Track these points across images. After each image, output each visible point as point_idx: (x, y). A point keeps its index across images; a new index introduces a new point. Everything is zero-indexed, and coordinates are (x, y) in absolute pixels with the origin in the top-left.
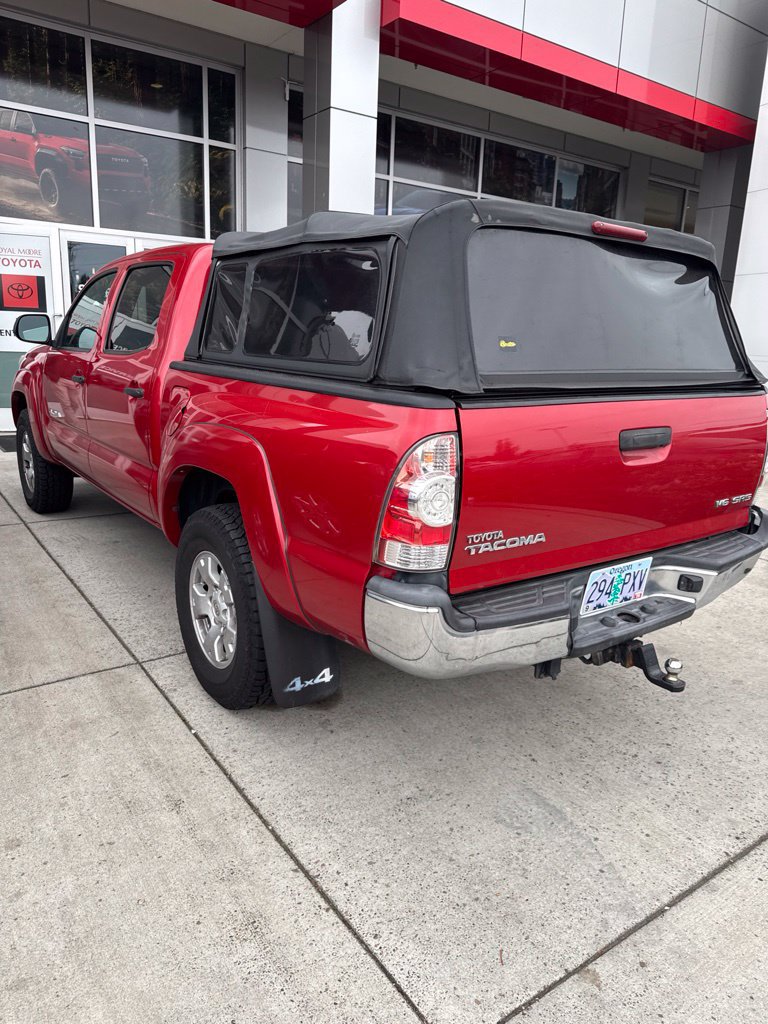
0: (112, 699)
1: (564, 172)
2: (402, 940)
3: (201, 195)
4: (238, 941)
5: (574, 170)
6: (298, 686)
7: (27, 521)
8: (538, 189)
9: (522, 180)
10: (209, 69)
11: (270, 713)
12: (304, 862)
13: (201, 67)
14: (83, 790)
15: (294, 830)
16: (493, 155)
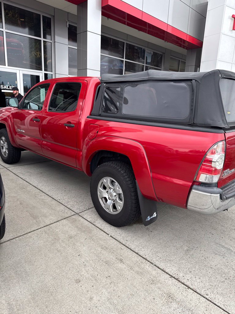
0: (77, 227)
1: (148, 54)
2: (215, 295)
3: (41, 57)
4: (169, 303)
5: (150, 53)
6: (149, 219)
7: (6, 167)
8: (141, 58)
9: (136, 56)
10: (43, 16)
11: (129, 227)
12: (171, 274)
13: (40, 15)
14: (88, 259)
15: (162, 264)
16: (128, 48)
